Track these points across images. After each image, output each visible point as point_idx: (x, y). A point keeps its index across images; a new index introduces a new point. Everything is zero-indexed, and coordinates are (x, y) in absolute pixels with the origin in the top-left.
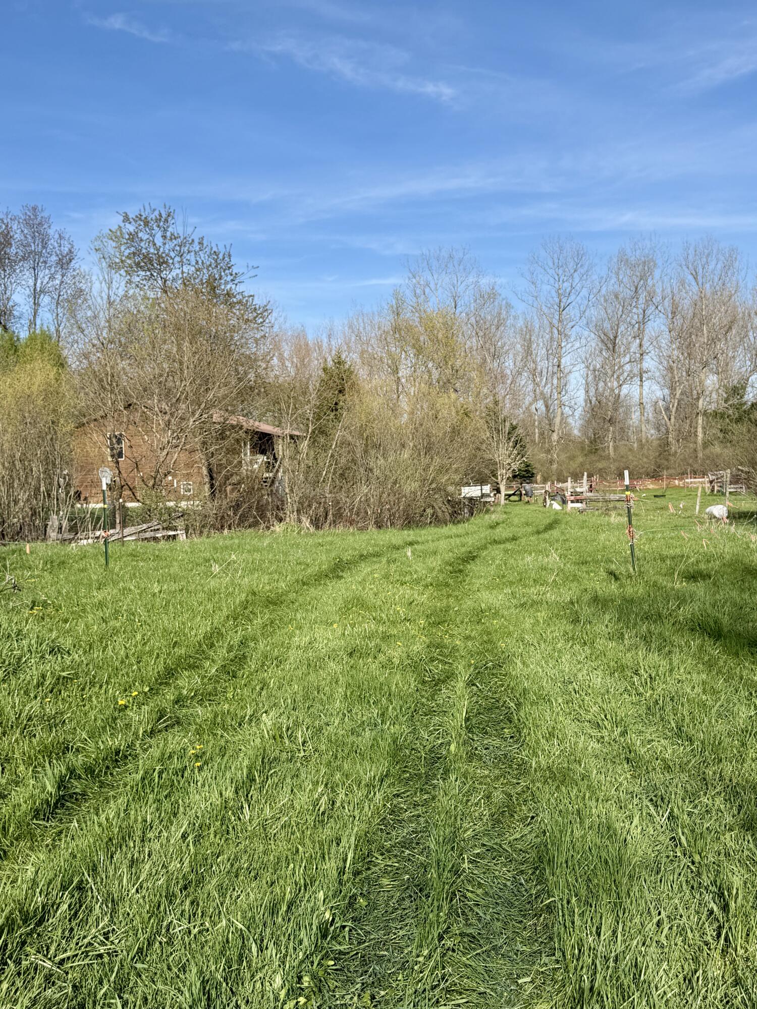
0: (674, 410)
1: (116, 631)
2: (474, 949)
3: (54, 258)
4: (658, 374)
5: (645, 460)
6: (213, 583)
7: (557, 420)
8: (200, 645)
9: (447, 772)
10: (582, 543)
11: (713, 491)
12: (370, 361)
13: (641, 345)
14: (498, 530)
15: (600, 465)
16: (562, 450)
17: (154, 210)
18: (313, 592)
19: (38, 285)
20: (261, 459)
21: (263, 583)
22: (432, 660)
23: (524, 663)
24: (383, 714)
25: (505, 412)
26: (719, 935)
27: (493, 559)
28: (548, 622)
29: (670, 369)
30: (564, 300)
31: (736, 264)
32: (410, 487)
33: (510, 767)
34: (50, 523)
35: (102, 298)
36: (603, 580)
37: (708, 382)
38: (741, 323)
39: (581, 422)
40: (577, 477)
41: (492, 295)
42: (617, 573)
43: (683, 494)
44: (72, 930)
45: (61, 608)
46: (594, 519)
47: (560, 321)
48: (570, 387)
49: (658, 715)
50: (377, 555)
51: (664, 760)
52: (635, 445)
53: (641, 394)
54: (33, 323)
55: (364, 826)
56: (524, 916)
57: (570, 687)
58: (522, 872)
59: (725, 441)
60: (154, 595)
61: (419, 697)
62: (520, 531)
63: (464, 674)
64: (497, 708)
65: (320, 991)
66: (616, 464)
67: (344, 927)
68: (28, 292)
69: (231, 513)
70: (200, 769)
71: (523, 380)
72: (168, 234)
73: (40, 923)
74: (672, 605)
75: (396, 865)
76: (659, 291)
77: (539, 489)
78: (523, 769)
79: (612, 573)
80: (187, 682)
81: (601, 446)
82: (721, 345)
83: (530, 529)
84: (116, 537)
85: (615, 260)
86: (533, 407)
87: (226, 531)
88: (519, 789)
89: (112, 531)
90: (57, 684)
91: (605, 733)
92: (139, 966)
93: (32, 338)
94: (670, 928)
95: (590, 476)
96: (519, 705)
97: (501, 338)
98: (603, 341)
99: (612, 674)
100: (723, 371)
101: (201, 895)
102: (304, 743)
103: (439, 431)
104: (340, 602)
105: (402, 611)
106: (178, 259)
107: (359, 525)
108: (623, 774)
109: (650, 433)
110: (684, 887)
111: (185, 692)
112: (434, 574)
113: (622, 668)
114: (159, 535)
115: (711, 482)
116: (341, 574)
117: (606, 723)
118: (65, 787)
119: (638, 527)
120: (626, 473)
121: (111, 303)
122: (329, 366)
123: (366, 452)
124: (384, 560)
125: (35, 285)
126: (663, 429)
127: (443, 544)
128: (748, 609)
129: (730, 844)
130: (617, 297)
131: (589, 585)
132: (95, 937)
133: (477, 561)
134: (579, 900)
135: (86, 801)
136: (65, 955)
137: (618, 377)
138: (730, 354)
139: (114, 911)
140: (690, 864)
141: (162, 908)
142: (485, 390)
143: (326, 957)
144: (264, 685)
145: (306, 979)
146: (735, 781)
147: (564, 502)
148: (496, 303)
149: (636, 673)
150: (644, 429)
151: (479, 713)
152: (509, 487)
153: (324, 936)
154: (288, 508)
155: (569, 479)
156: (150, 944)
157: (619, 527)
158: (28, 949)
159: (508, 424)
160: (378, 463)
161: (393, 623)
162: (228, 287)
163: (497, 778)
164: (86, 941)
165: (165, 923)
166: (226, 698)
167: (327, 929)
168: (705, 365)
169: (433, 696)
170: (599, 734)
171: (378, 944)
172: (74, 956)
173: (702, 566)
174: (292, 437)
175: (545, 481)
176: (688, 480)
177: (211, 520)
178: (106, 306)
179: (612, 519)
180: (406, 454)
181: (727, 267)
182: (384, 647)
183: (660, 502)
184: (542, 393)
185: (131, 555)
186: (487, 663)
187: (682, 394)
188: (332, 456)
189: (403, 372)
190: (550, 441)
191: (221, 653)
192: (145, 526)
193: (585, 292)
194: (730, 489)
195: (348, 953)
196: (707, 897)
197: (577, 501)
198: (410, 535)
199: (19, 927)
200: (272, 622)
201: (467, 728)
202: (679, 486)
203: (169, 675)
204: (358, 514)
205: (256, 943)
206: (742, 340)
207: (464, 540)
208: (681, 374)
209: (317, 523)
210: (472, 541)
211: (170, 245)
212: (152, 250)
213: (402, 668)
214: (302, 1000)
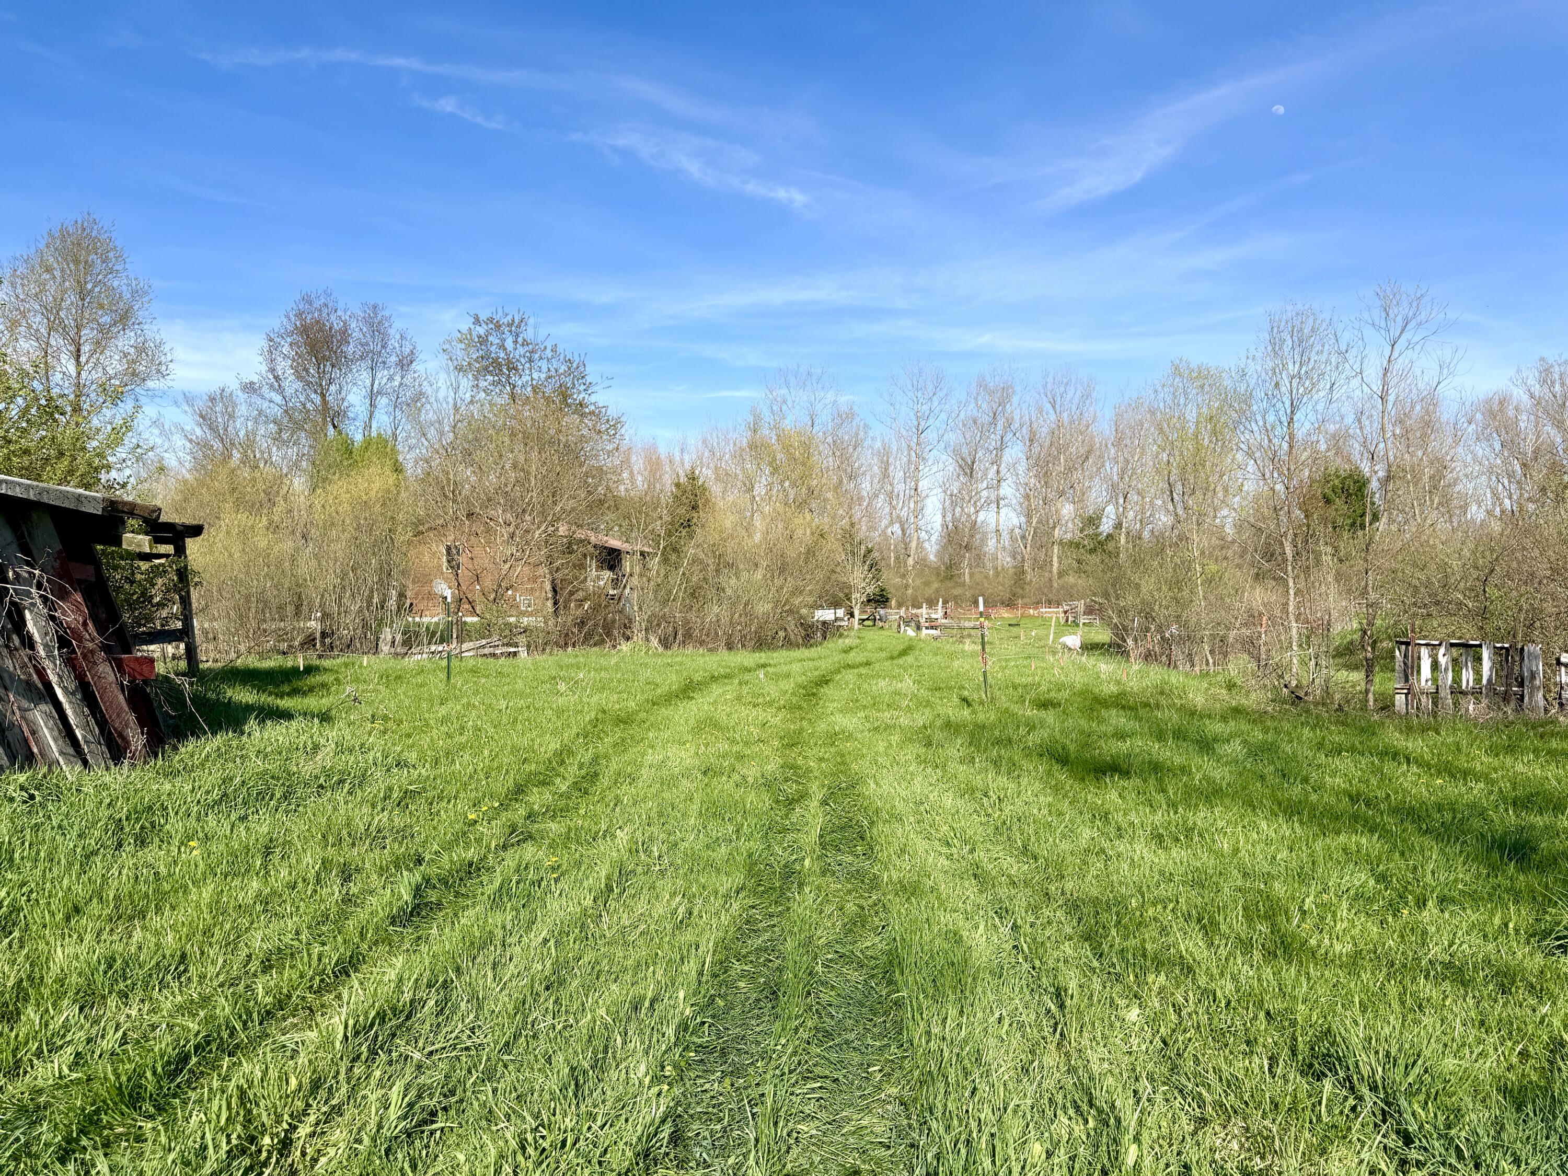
0: (1030, 538)
1: (462, 747)
3: (394, 359)
4: (1014, 501)
5: (1000, 588)
6: (560, 701)
7: (913, 545)
8: (550, 763)
9: (801, 885)
10: (936, 670)
12: (723, 477)
13: (998, 472)
14: (852, 654)
15: (955, 592)
16: (918, 575)
17: (507, 315)
18: (664, 712)
19: (376, 386)
20: (607, 574)
21: (612, 701)
22: (786, 780)
23: (877, 784)
24: (738, 831)
25: (861, 535)
26: (1055, 1030)
27: (847, 684)
28: (901, 745)
29: (1027, 497)
30: (923, 423)
31: (1094, 395)
32: (763, 608)
33: (863, 882)
34: (382, 636)
35: (447, 403)
36: (956, 706)
37: (1065, 511)
38: (1098, 454)
39: (937, 547)
40: (932, 603)
41: (850, 416)
42: (970, 699)
43: (1037, 623)
44: (439, 1025)
45: (402, 722)
46: (948, 646)
47: (918, 444)
48: (927, 512)
49: (1005, 835)
50: (728, 676)
51: (1009, 876)
52: (991, 573)
53: (998, 521)
54: (368, 426)
55: (722, 934)
56: (874, 1014)
57: (922, 808)
58: (873, 976)
59: (1079, 571)
60: (500, 711)
61: (773, 815)
62: (874, 657)
63: (817, 792)
64: (850, 826)
65: (682, 1079)
66: (972, 591)
67: (704, 1023)
68: (364, 393)
69: (575, 630)
70: (557, 880)
71: (880, 502)
72: (520, 340)
73: (408, 1017)
74: (1022, 731)
75: (752, 969)
76: (1017, 418)
77: (893, 614)
78: (875, 882)
79: (965, 700)
80: (537, 798)
81: (957, 572)
82: (1078, 475)
83: (884, 655)
84: (455, 652)
85: (974, 385)
86: (889, 530)
87: (570, 649)
88: (870, 902)
90: (404, 797)
91: (954, 850)
92: (505, 1057)
93: (368, 443)
94: (1011, 1025)
95: (945, 602)
96: (872, 823)
97: (858, 459)
98: (960, 466)
99: (962, 796)
100: (1079, 500)
101: (564, 994)
102: (660, 857)
103: (793, 552)
104: (692, 722)
105: (755, 731)
106: (527, 365)
107: (710, 646)
108: (971, 889)
109: (1006, 560)
110: (1025, 989)
111: (536, 807)
112: (787, 696)
113: (972, 790)
114: (498, 652)
115: (1065, 612)
116: (692, 695)
117: (955, 841)
118: (420, 896)
119: (992, 655)
120: (981, 599)
121: (456, 409)
122: (681, 481)
123: (717, 571)
124: (736, 682)
125: (372, 385)
126: (1019, 557)
127: (796, 668)
128: (1096, 737)
129: (1069, 951)
130: (975, 422)
131: (942, 711)
132: (462, 1031)
133: (831, 685)
134: (926, 997)
135: (440, 910)
136: (433, 1048)
137: (975, 503)
138: (1087, 484)
139: (480, 1007)
140: (1030, 969)
141: (527, 1006)
142: (841, 512)
143: (687, 1049)
144: (618, 801)
145: (669, 1068)
146: (1075, 895)
147: (919, 628)
148: (854, 424)
149: (986, 795)
150: (1000, 556)
151: (833, 831)
152: (863, 612)
153: (685, 1030)
154: (636, 626)
155: (924, 605)
156: (516, 1038)
157: (973, 655)
158: (399, 1040)
159: (863, 547)
160: (731, 584)
161: (747, 744)
162: (581, 396)
163: (849, 892)
164: (453, 1035)
165: (530, 1020)
166: (579, 814)
167: (688, 1024)
168: (1062, 494)
169: (787, 815)
170: (949, 852)
171: (737, 1038)
172: (442, 1048)
173: (1053, 694)
174: (642, 554)
175: (899, 606)
176: (1044, 610)
177: (554, 637)
178: (452, 412)
179: (966, 647)
180: (759, 575)
181: (1086, 396)
182: (738, 766)
183: (1014, 630)
184: (898, 516)
185: (472, 671)
186: (840, 783)
187: (1038, 522)
188: (684, 574)
189: (759, 490)
190: (906, 566)
191: (572, 771)
192: (484, 642)
193: (943, 416)
194: (1083, 620)
195: (708, 1046)
196: (1046, 998)
197: (932, 628)
198: (761, 657)
199: (390, 1020)
200: (623, 741)
201: (820, 845)
202: (1033, 616)
203: (519, 790)
204: (708, 635)
205: (621, 1036)
206: (1099, 469)
207: (817, 664)
208: (1038, 503)
209: (666, 643)
210: (825, 665)
211: (521, 350)
212: (502, 355)
213: (757, 787)
214: (666, 1087)
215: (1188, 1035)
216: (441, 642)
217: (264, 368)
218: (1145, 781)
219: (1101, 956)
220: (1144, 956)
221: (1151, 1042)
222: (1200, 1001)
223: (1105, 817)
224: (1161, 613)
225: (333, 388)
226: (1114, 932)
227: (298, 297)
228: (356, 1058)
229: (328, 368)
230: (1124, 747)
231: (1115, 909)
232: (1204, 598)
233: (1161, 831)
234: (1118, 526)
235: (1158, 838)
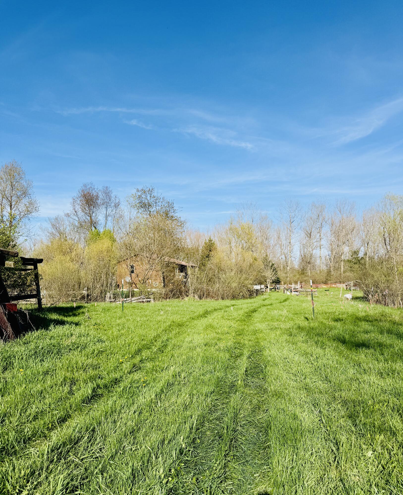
0: (332, 259)
1: (122, 334)
2: (239, 461)
3: (113, 204)
4: (326, 246)
5: (322, 277)
6: (159, 318)
7: (289, 262)
8: (152, 340)
9: (236, 391)
10: (296, 307)
11: (347, 289)
12: (221, 240)
13: (320, 236)
14: (266, 301)
15: (305, 279)
16: (291, 273)
17: (148, 188)
18: (196, 322)
19: (107, 213)
20: (182, 274)
21: (177, 318)
22: (235, 348)
23: (269, 350)
24: (215, 368)
25: (270, 259)
26: (335, 460)
27: (263, 312)
28: (280, 335)
29: (331, 244)
30: (292, 219)
31: (355, 207)
32: (234, 285)
33: (261, 390)
34: (107, 296)
35: (128, 217)
36: (303, 320)
37: (345, 249)
38: (357, 228)
39: (298, 263)
40: (296, 283)
41: (266, 218)
42: (308, 318)
43: (336, 290)
44: (88, 447)
45: (105, 325)
46: (302, 298)
47: (290, 227)
48: (294, 250)
49: (319, 372)
50: (221, 309)
51: (319, 389)
52: (318, 272)
53: (320, 253)
54: (105, 226)
56: (260, 449)
57: (286, 360)
58: (261, 431)
59: (351, 271)
60: (138, 322)
61: (229, 362)
62: (274, 302)
63: (246, 353)
64: (258, 367)
65: (178, 475)
67: (190, 450)
68: (104, 216)
69: (170, 293)
70: (145, 386)
71: (277, 247)
72: (152, 196)
73: (76, 444)
74: (327, 330)
75: (213, 426)
76: (327, 216)
77: (282, 287)
78: (265, 391)
79: (306, 318)
80: (145, 354)
81: (305, 272)
82: (349, 236)
83: (278, 301)
84: (129, 301)
85: (311, 205)
86: (281, 257)
87: (168, 300)
88: (263, 399)
89: (128, 299)
90: (99, 353)
92: (111, 462)
93: (105, 232)
94: (316, 456)
95: (301, 282)
96: (266, 366)
97: (269, 233)
98: (306, 234)
99: (302, 356)
100: (350, 245)
102: (185, 378)
103: (245, 265)
104: (204, 325)
105: (226, 330)
106: (155, 204)
107: (216, 298)
108: (303, 394)
109: (324, 268)
110: (323, 439)
111: (144, 358)
112: (240, 316)
113: (307, 354)
114: (144, 300)
115: (346, 286)
116: (206, 316)
117: (298, 374)
118: (95, 392)
121: (130, 219)
122: (207, 242)
123: (218, 272)
124: (223, 311)
126: (329, 266)
127: (245, 306)
128: (356, 333)
129: (342, 423)
130: (311, 218)
131: (297, 322)
132: (96, 450)
133: (257, 312)
134: (280, 444)
135: (103, 397)
136: (84, 457)
137: (312, 247)
138: (353, 239)
139: (105, 440)
140: (326, 431)
141: (123, 440)
142: (263, 251)
143: (181, 462)
144: (173, 356)
145: (173, 470)
146: (346, 398)
147: (291, 292)
148: (267, 220)
149: (312, 356)
150: (321, 266)
151: (251, 369)
152: (271, 286)
153: (181, 454)
154: (190, 292)
155: (293, 283)
156: (116, 453)
157: (309, 301)
158: (70, 454)
159: (271, 263)
160: (223, 276)
161: (223, 334)
162: (172, 214)
163: (255, 394)
164: (93, 451)
165: (123, 446)
166: (159, 360)
167: (183, 451)
168: (344, 243)
169: (234, 362)
170: (296, 379)
171: (202, 458)
172: (87, 457)
173: (340, 316)
174: (192, 267)
175: (285, 284)
176: (338, 285)
177: (163, 296)
180: (233, 273)
181: (352, 208)
182: (218, 343)
183: (327, 293)
184: (284, 252)
185: (133, 307)
186: (256, 350)
187: (335, 253)
188: (206, 273)
189: (233, 244)
190: (287, 270)
191: (159, 344)
192: (140, 297)
193: (300, 217)
194: (353, 288)
195: (190, 461)
196: (332, 445)
197: (296, 291)
198: (233, 302)
199: (68, 445)
200: (179, 333)
201: (246, 374)
202: (334, 287)
203: (139, 351)
204: (215, 294)
205: (155, 455)
206: (358, 234)
207: (253, 304)
208: (334, 246)
209: (200, 298)
210: (255, 305)
211: (152, 199)
212: (146, 201)
213: (224, 351)
214: (170, 479)
215: (394, 465)
216: (126, 298)
217: (72, 209)
218: (375, 350)
219: (356, 426)
220: (374, 427)
221: (377, 467)
222: (399, 448)
223: (359, 365)
224: (382, 286)
225: (94, 214)
226: (361, 414)
227: (82, 185)
228: (52, 461)
229: (92, 208)
230: (367, 336)
231: (362, 405)
232: (398, 280)
233: (382, 371)
234: (366, 254)
235: (381, 374)
